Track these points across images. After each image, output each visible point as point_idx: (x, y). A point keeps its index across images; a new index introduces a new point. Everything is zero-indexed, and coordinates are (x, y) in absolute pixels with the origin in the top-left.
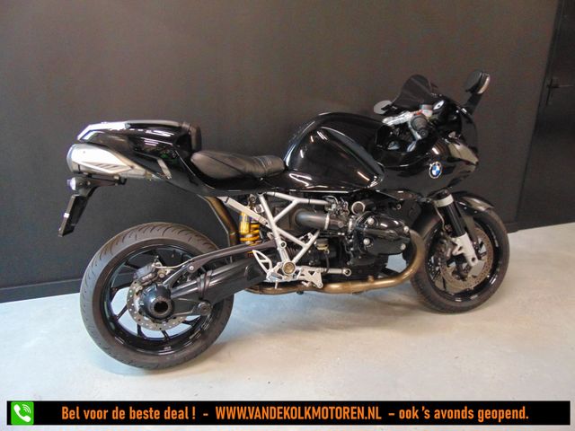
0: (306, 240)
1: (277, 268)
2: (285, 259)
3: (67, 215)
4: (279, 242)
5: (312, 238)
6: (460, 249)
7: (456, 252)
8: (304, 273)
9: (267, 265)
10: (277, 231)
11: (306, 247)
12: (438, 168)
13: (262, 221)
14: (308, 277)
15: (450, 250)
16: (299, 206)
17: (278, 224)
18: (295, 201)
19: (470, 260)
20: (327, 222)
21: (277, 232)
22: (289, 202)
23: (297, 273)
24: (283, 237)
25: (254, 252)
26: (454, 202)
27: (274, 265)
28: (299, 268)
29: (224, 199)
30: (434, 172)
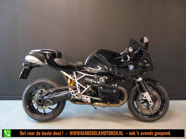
0: (86, 87)
1: (76, 94)
2: (79, 92)
3: (21, 73)
4: (78, 86)
5: (88, 86)
6: (145, 97)
7: (144, 98)
8: (84, 97)
9: (73, 93)
11: (86, 89)
12: (132, 67)
13: (73, 79)
14: (85, 98)
15: (141, 97)
16: (86, 76)
17: (78, 81)
18: (85, 74)
19: (149, 102)
20: (92, 81)
21: (77, 83)
22: (83, 75)
23: (82, 97)
24: (79, 85)
25: (70, 89)
26: (142, 80)
27: (75, 93)
28: (83, 95)
29: (62, 72)
30: (131, 68)
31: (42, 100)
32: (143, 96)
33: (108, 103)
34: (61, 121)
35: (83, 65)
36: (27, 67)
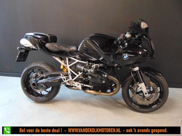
0: (78, 74)
1: (67, 81)
2: (71, 78)
3: (18, 56)
4: (69, 72)
5: (80, 73)
7: (139, 90)
8: (75, 84)
9: (64, 79)
10: (69, 69)
11: (78, 76)
12: (127, 56)
13: (65, 65)
15: (136, 88)
16: (78, 63)
17: (70, 67)
18: (77, 61)
19: (144, 94)
20: (82, 69)
22: (75, 61)
23: (73, 83)
24: (71, 72)
25: (61, 74)
26: (139, 70)
27: (67, 79)
28: (74, 82)
29: (54, 57)
30: (125, 57)
31: (36, 84)
32: (139, 86)
33: (100, 91)
34: (56, 103)
35: (76, 50)
36: (23, 51)
